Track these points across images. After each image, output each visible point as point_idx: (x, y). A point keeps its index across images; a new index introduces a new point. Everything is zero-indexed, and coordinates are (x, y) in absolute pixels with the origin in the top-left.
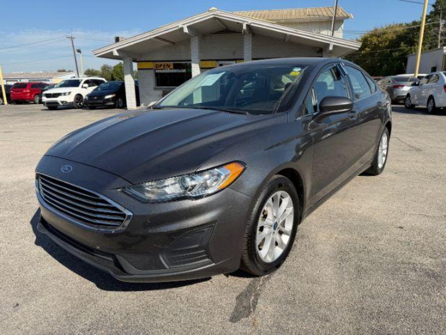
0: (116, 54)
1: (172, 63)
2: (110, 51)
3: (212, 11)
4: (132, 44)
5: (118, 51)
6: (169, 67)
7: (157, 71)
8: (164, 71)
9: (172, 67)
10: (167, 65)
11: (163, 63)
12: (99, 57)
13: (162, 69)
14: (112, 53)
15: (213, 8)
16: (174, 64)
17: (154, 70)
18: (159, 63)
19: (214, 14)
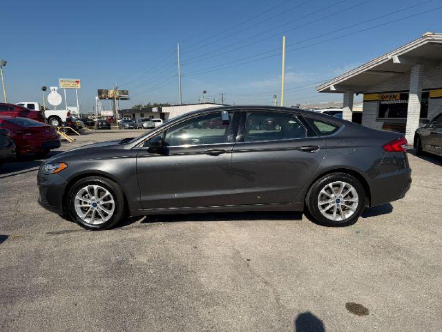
0: (333, 88)
1: (398, 94)
2: (327, 87)
3: (426, 36)
4: (346, 79)
5: (335, 86)
6: (395, 98)
7: (382, 103)
8: (389, 102)
9: (398, 98)
10: (394, 96)
11: (389, 94)
12: (321, 92)
13: (387, 101)
14: (329, 88)
15: (428, 33)
16: (401, 95)
17: (379, 102)
18: (385, 95)
19: (428, 40)
